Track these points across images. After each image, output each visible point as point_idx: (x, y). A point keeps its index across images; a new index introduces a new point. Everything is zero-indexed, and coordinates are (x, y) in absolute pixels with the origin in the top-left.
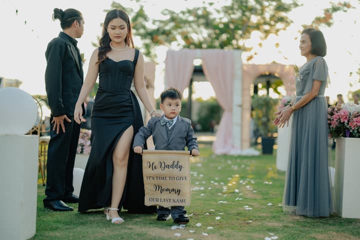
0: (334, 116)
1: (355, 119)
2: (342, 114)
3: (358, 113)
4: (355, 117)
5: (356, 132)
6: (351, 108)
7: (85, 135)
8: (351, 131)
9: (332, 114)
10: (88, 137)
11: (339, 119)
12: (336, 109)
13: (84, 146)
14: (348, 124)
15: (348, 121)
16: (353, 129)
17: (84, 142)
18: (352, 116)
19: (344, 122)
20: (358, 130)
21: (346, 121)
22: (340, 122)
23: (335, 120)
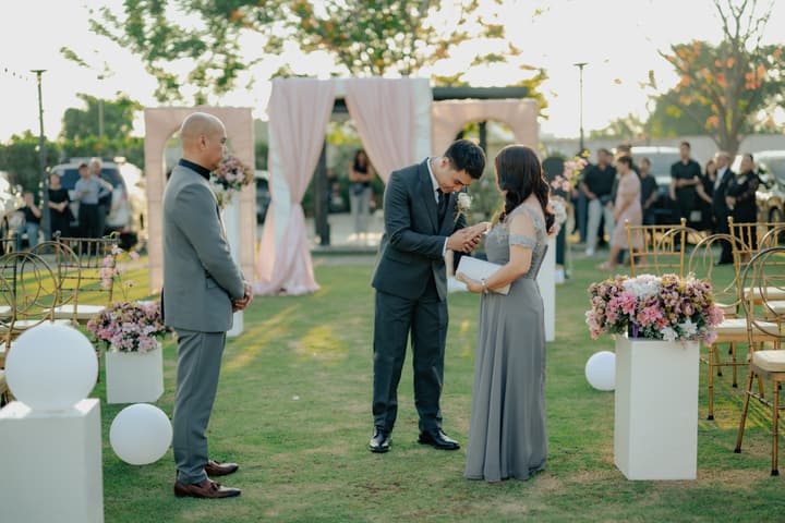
0: (611, 302)
1: (647, 310)
2: (625, 299)
3: (652, 298)
4: (647, 305)
5: (649, 331)
6: (640, 288)
7: (139, 314)
8: (641, 330)
9: (607, 298)
10: (144, 319)
11: (620, 308)
12: (614, 289)
13: (139, 335)
14: (635, 316)
15: (636, 312)
16: (644, 325)
17: (138, 327)
18: (641, 303)
19: (628, 314)
20: (652, 327)
21: (632, 313)
22: (622, 314)
23: (613, 309)
